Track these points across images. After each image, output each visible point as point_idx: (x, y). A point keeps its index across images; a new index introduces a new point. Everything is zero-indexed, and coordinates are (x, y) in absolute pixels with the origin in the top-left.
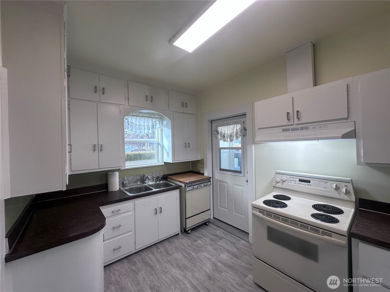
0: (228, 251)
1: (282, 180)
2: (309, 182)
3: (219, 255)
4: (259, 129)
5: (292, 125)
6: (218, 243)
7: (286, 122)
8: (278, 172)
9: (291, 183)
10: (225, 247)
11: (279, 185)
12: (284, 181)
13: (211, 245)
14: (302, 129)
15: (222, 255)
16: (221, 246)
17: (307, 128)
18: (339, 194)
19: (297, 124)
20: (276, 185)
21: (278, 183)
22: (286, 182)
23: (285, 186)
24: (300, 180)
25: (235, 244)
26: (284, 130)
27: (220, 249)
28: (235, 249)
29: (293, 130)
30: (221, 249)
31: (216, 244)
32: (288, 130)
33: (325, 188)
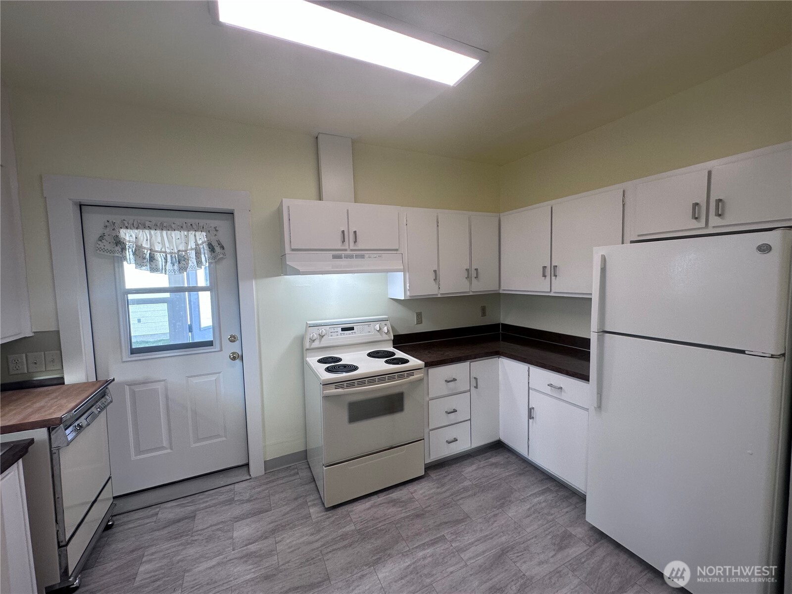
0: (238, 519)
1: (319, 334)
2: (352, 329)
3: (232, 538)
4: (293, 250)
5: (346, 250)
6: (200, 527)
7: (339, 246)
8: (311, 324)
9: (331, 336)
10: (223, 520)
11: (316, 344)
12: (323, 336)
13: (188, 544)
14: (357, 257)
15: (235, 534)
16: (211, 526)
17: (362, 257)
18: (381, 334)
19: (352, 250)
20: (310, 345)
21: (314, 341)
22: (324, 337)
23: (325, 343)
24: (343, 329)
25: (236, 499)
26: (335, 257)
27: (220, 530)
28: (245, 505)
29: (347, 257)
30: (218, 530)
31: (199, 532)
32: (339, 257)
33: (369, 332)
